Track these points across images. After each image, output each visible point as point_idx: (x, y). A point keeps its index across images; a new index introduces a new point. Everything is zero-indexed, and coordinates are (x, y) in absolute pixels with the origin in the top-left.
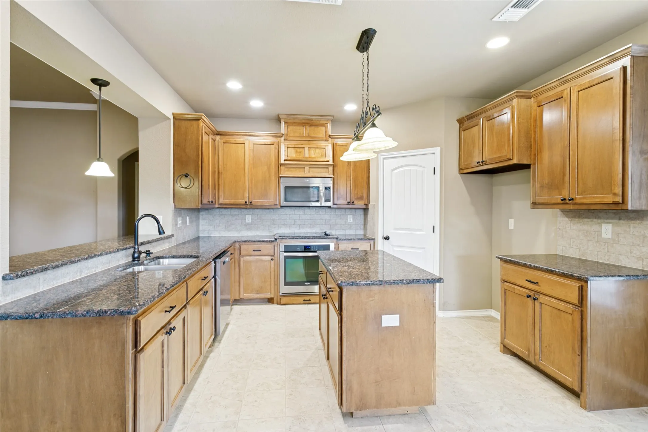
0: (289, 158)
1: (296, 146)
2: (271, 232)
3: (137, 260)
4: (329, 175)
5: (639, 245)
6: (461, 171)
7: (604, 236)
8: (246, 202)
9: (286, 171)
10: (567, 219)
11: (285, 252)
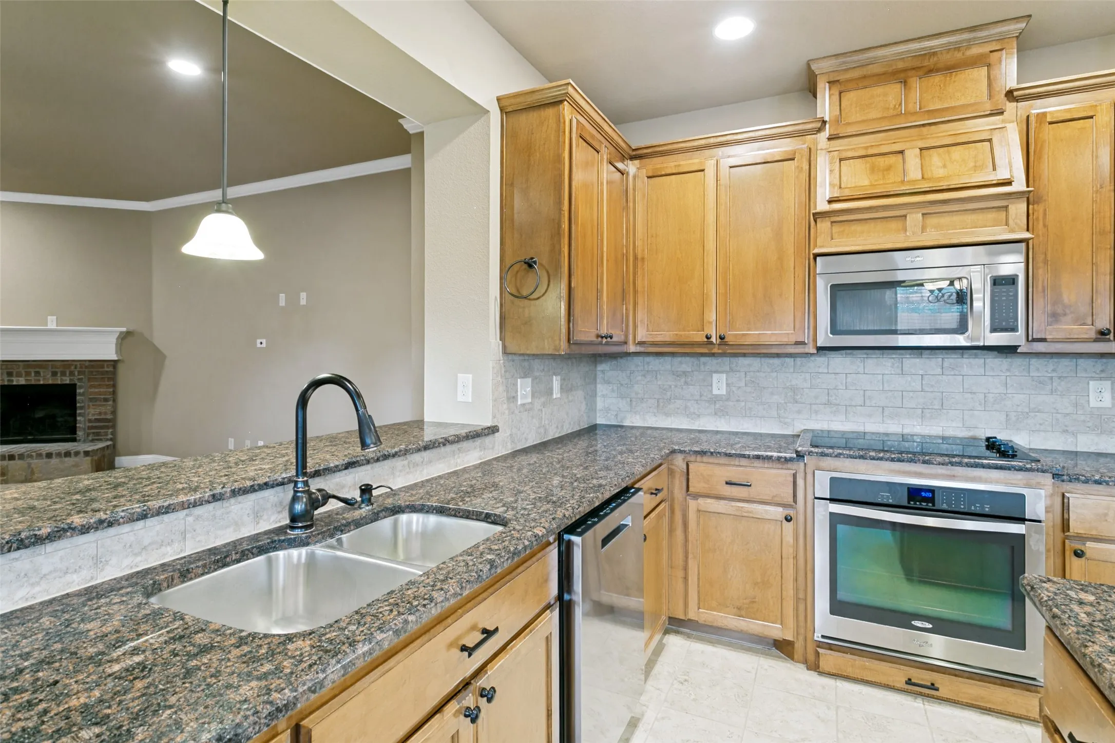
0: (847, 193)
1: (871, 152)
2: (785, 424)
3: (300, 525)
4: (1012, 231)
8: (708, 337)
9: (835, 236)
11: (832, 500)
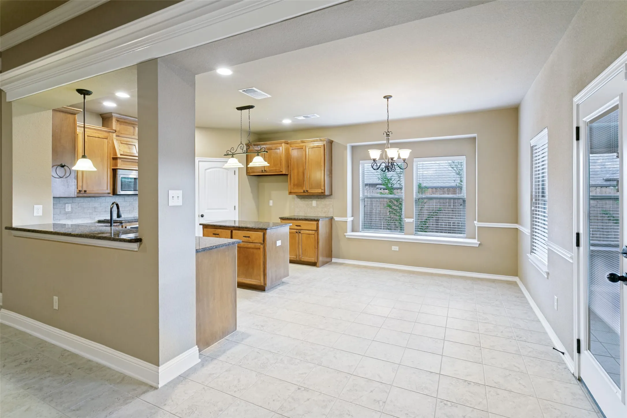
0: (124, 153)
1: (128, 143)
5: (324, 208)
6: (248, 174)
7: (313, 205)
8: (80, 191)
10: (299, 199)
